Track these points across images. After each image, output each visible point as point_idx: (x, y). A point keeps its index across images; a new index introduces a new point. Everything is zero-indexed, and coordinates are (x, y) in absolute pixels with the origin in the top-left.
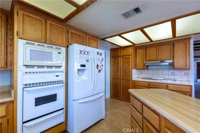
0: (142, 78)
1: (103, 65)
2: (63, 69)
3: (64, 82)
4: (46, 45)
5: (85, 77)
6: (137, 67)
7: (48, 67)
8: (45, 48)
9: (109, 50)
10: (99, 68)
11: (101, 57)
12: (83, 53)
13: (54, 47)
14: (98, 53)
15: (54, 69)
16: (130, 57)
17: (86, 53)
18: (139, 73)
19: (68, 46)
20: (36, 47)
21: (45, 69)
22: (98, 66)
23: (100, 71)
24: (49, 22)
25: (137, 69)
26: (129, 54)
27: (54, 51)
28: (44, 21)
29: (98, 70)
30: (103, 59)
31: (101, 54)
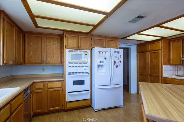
0: (176, 76)
1: (120, 62)
2: (89, 64)
3: (89, 73)
4: (78, 50)
5: (103, 70)
6: (171, 62)
7: (80, 63)
8: (78, 52)
9: (136, 45)
10: (117, 64)
11: (118, 55)
12: (101, 53)
13: (83, 51)
14: (115, 52)
15: (83, 65)
16: (160, 51)
17: (104, 53)
18: (176, 70)
19: (91, 49)
20: (74, 52)
21: (78, 65)
22: (115, 62)
23: (117, 66)
24: (80, 36)
25: (171, 65)
27: (83, 54)
28: (77, 36)
29: (115, 66)
30: (120, 56)
31: (119, 53)
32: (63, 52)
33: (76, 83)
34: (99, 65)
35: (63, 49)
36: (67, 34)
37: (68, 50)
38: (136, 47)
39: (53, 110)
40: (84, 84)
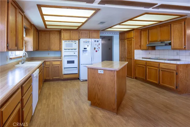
0: (142, 58)
1: (99, 48)
2: (77, 50)
3: (77, 56)
4: (70, 41)
5: (87, 54)
6: (142, 48)
10: (96, 49)
11: (98, 43)
13: (73, 41)
14: (95, 41)
15: (73, 50)
17: (87, 42)
19: (79, 40)
20: (68, 42)
21: (70, 50)
22: (95, 48)
23: (96, 51)
24: (71, 32)
25: (142, 50)
26: (131, 37)
27: (73, 43)
28: (70, 32)
29: (95, 51)
30: (99, 44)
31: (98, 41)
32: (61, 42)
33: (69, 62)
34: (83, 51)
35: (61, 40)
36: (63, 30)
37: (64, 41)
38: (119, 35)
39: (55, 79)
40: (74, 63)
